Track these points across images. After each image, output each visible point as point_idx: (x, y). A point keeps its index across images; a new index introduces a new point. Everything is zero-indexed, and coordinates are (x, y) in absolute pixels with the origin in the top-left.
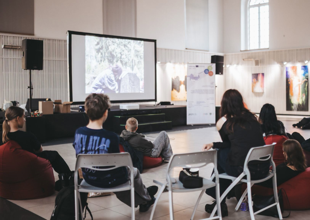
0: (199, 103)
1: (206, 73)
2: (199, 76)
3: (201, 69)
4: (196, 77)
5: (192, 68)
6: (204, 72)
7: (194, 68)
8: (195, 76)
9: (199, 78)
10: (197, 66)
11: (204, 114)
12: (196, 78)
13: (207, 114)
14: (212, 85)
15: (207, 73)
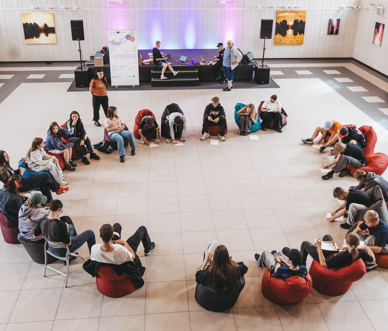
0: (121, 67)
1: (127, 39)
2: (120, 41)
3: (123, 35)
4: (118, 42)
5: (113, 34)
6: (125, 38)
7: (115, 34)
8: (116, 42)
9: (120, 44)
10: (118, 32)
11: (128, 76)
12: (118, 44)
13: (130, 77)
14: (134, 50)
15: (129, 39)
